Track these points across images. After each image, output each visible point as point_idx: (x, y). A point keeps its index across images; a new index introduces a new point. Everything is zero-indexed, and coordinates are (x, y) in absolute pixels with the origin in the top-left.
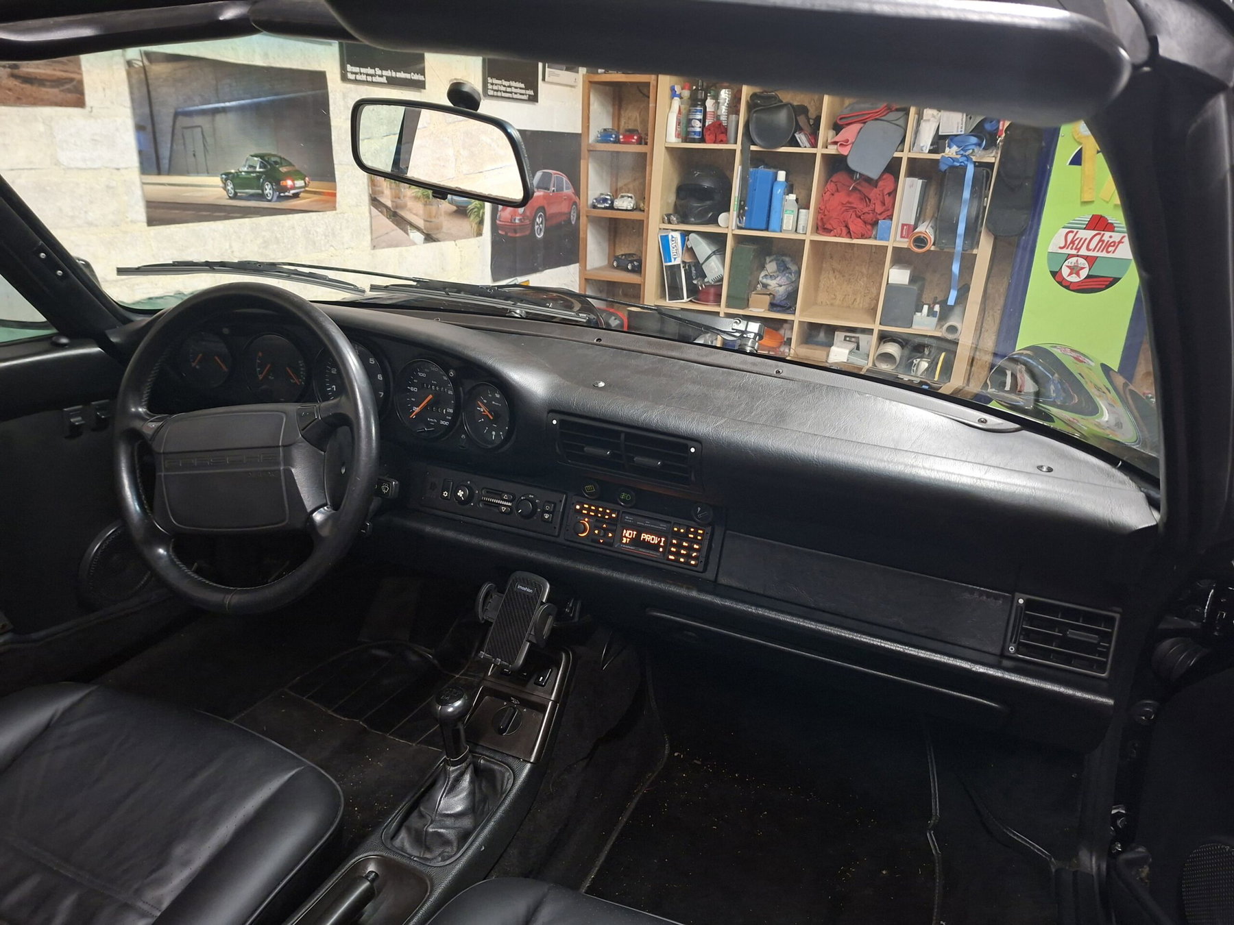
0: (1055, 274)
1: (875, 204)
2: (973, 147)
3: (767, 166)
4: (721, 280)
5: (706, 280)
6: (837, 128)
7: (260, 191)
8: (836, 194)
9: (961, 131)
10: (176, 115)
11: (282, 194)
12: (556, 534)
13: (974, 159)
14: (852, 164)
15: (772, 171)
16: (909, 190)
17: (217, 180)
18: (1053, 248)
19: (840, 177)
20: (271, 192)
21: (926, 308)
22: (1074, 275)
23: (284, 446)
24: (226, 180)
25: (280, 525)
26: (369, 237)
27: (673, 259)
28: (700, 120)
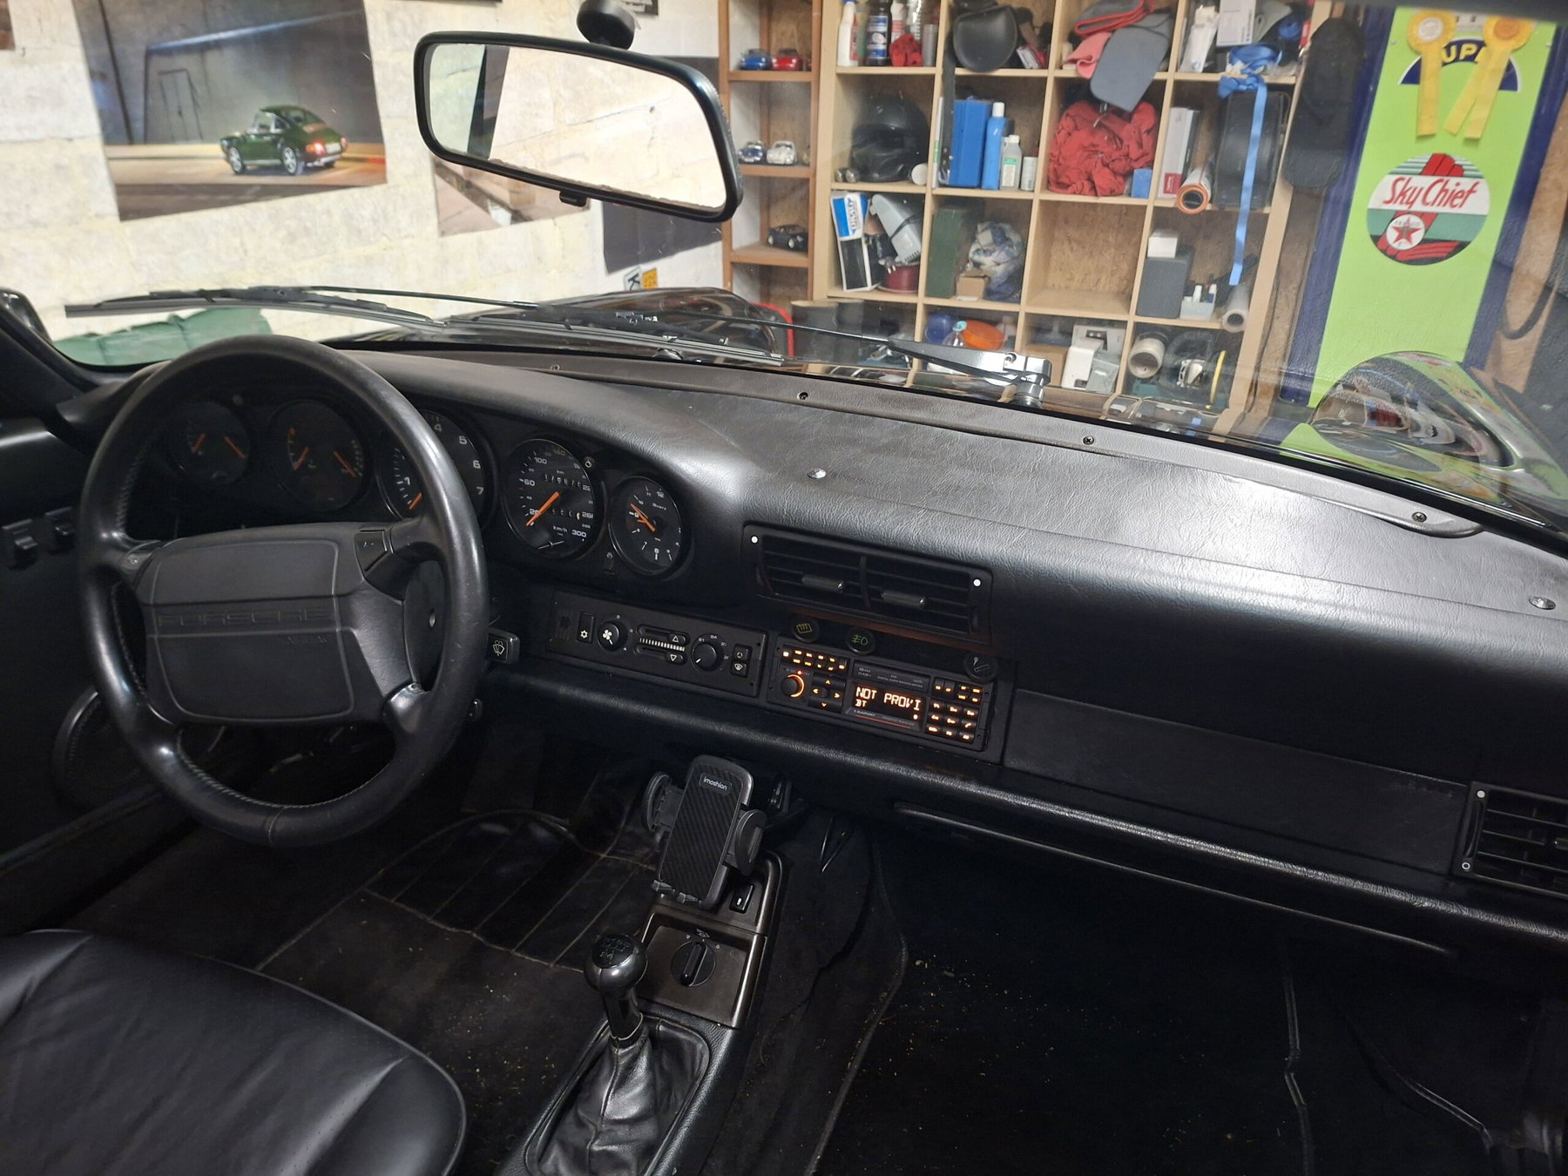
0: (1377, 239)
1: (1128, 146)
2: (1265, 62)
3: (978, 96)
4: (918, 258)
5: (897, 259)
6: (1074, 39)
7: (277, 162)
8: (1076, 134)
9: (1248, 40)
10: (149, 54)
11: (309, 165)
12: (755, 694)
13: (1267, 79)
14: (1098, 90)
15: (984, 103)
16: (1176, 124)
17: (215, 149)
18: (1375, 202)
19: (1079, 109)
20: (294, 161)
21: (1198, 289)
22: (1403, 240)
23: (339, 596)
24: (229, 147)
25: (341, 714)
26: (434, 220)
27: (851, 232)
28: (884, 34)
